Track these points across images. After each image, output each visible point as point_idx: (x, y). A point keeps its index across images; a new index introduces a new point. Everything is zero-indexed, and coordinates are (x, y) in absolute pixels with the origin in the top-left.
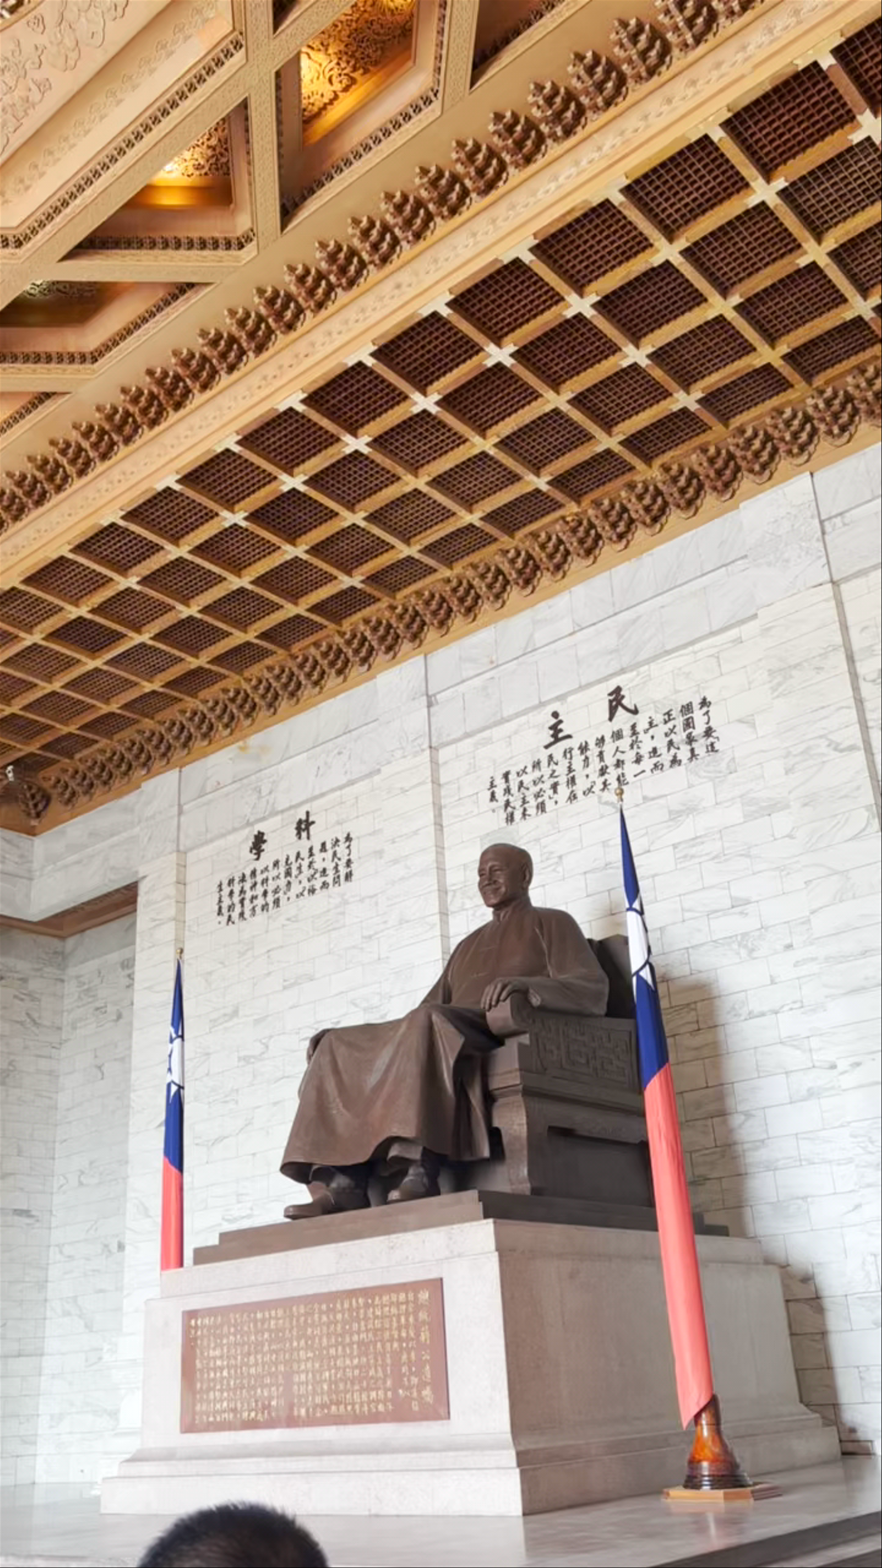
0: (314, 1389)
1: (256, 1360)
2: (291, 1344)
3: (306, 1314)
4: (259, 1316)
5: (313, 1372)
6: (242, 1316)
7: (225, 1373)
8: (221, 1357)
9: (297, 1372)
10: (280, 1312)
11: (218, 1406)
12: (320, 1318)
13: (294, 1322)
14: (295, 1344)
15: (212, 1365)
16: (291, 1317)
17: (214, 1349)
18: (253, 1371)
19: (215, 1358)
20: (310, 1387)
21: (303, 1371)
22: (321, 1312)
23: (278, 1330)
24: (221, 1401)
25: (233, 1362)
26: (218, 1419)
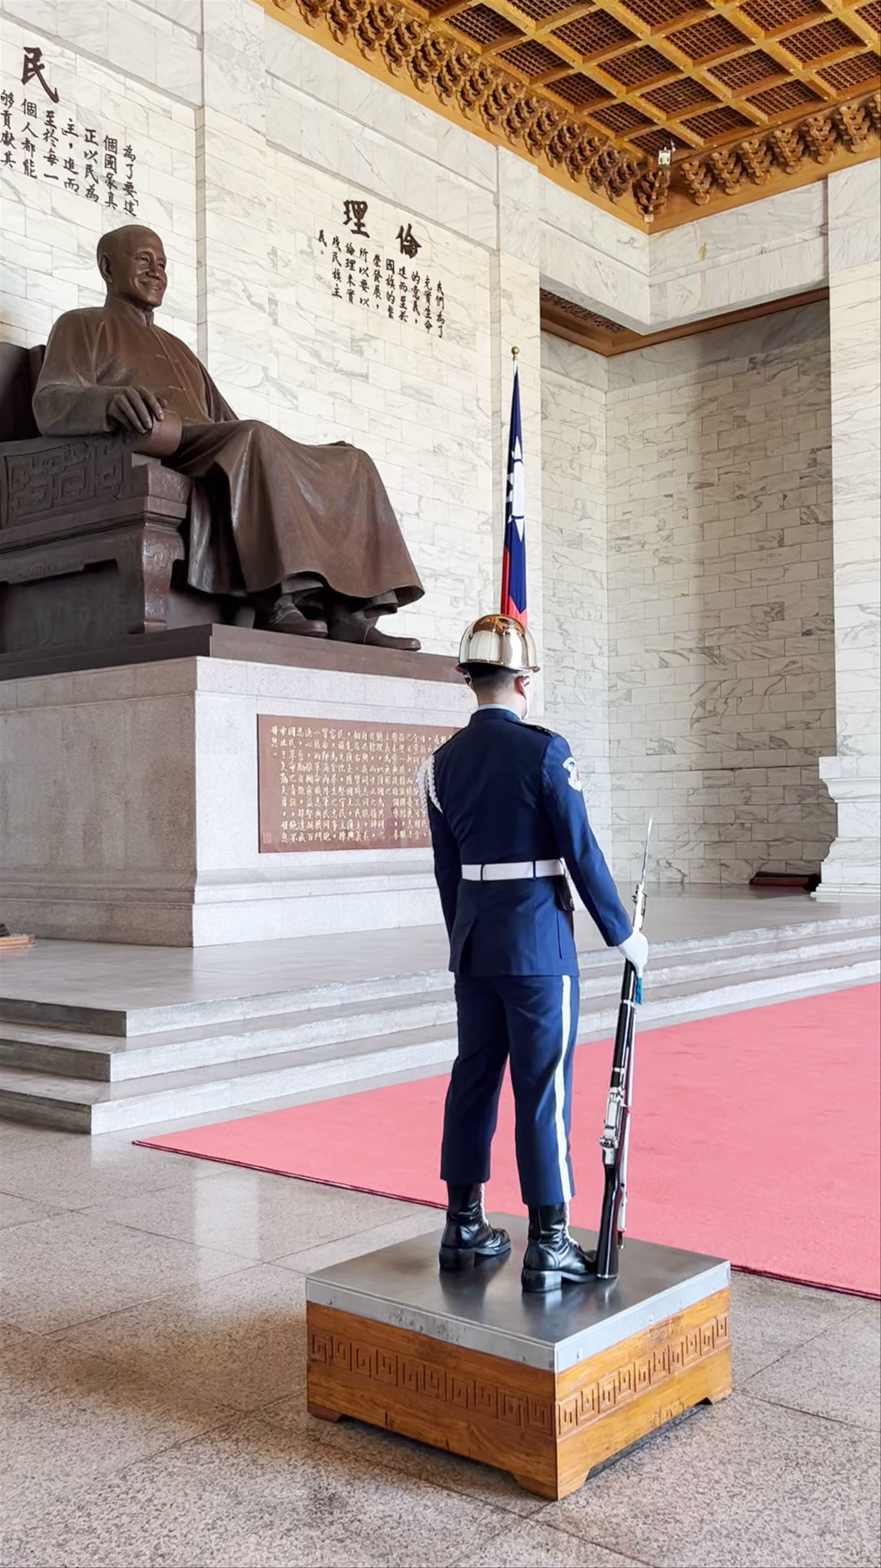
0: (413, 813)
1: (354, 780)
2: (391, 769)
3: (405, 743)
4: (357, 736)
5: (412, 798)
6: (336, 733)
7: (317, 791)
8: (313, 772)
9: (396, 797)
10: (379, 736)
11: (310, 825)
12: (419, 749)
13: (394, 750)
14: (395, 770)
15: (301, 780)
16: (391, 744)
17: (304, 764)
18: (350, 791)
19: (305, 774)
20: (410, 812)
21: (402, 796)
22: (420, 743)
23: (376, 753)
24: (314, 820)
25: (326, 779)
26: (311, 838)
